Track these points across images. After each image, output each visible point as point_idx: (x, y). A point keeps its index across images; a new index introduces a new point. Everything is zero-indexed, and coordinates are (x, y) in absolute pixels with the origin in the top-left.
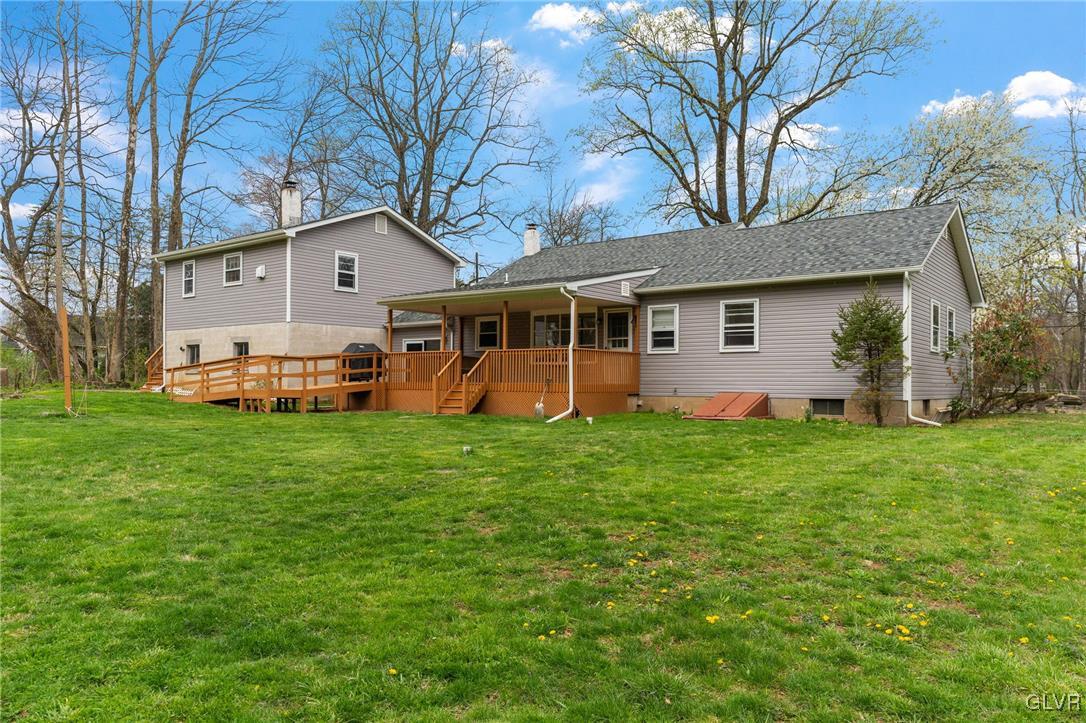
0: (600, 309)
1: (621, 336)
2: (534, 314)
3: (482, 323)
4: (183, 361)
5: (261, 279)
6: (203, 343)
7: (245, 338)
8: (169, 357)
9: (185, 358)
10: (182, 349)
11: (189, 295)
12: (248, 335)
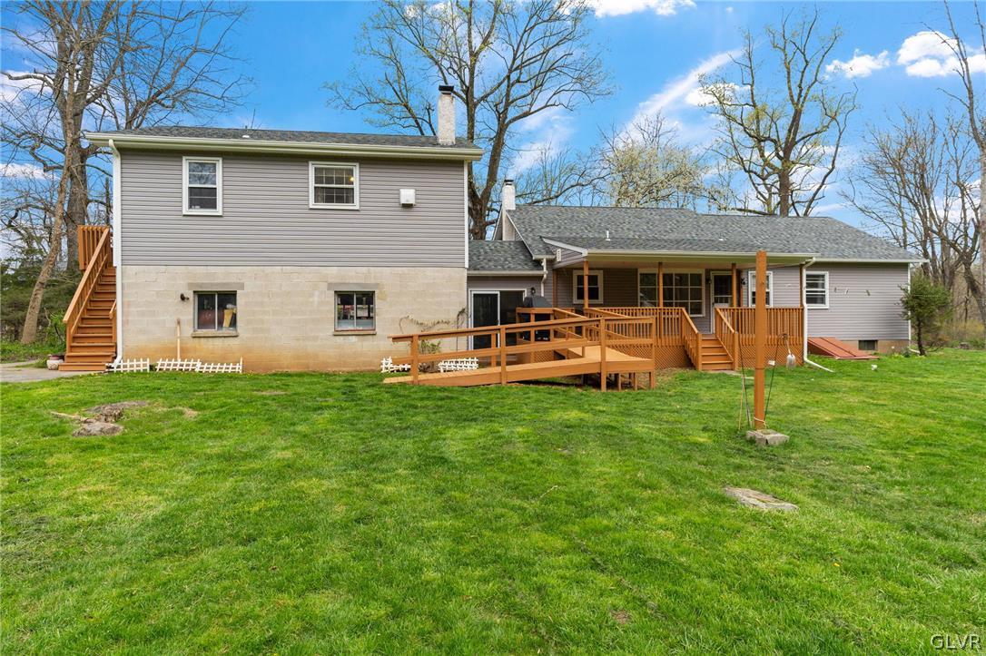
0: (708, 271)
1: (721, 294)
2: (641, 271)
3: (579, 276)
4: (182, 318)
5: (407, 206)
6: (248, 289)
7: (366, 285)
8: (132, 309)
9: (189, 312)
10: (183, 298)
11: (198, 211)
12: (372, 281)
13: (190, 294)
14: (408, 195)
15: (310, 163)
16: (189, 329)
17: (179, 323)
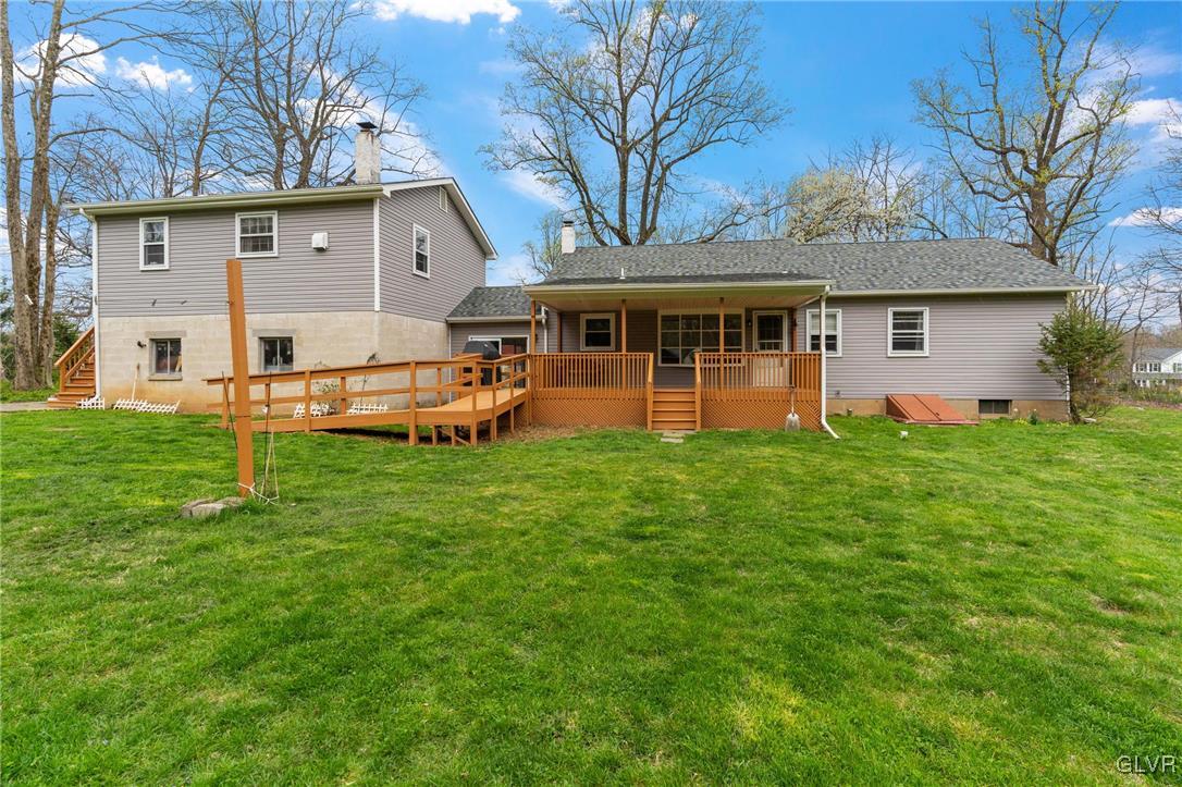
0: (749, 311)
2: (661, 313)
3: (587, 321)
4: (141, 363)
5: (320, 250)
6: (189, 337)
7: (284, 331)
8: (108, 355)
9: (147, 357)
10: (139, 344)
11: (154, 267)
12: (291, 327)
13: (146, 342)
14: (319, 239)
15: (237, 215)
16: (146, 374)
17: (138, 367)
